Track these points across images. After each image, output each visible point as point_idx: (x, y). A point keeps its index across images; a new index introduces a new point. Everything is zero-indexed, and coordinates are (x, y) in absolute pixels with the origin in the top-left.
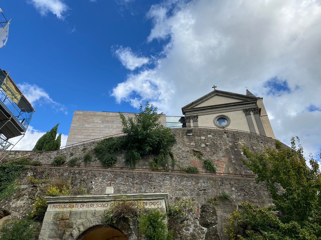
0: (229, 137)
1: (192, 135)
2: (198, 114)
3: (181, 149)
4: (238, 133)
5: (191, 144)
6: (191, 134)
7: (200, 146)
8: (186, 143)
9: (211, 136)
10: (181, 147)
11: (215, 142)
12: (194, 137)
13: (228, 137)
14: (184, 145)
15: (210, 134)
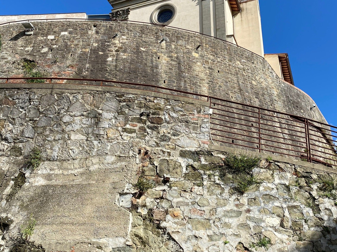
0: (98, 34)
1: (34, 34)
2: (131, 7)
3: (6, 59)
4: (119, 26)
5: (26, 49)
6: (32, 33)
7: (39, 51)
8: (18, 47)
9: (66, 33)
10: (6, 56)
11: (69, 43)
12: (36, 38)
13: (97, 32)
14: (12, 52)
15: (66, 30)
